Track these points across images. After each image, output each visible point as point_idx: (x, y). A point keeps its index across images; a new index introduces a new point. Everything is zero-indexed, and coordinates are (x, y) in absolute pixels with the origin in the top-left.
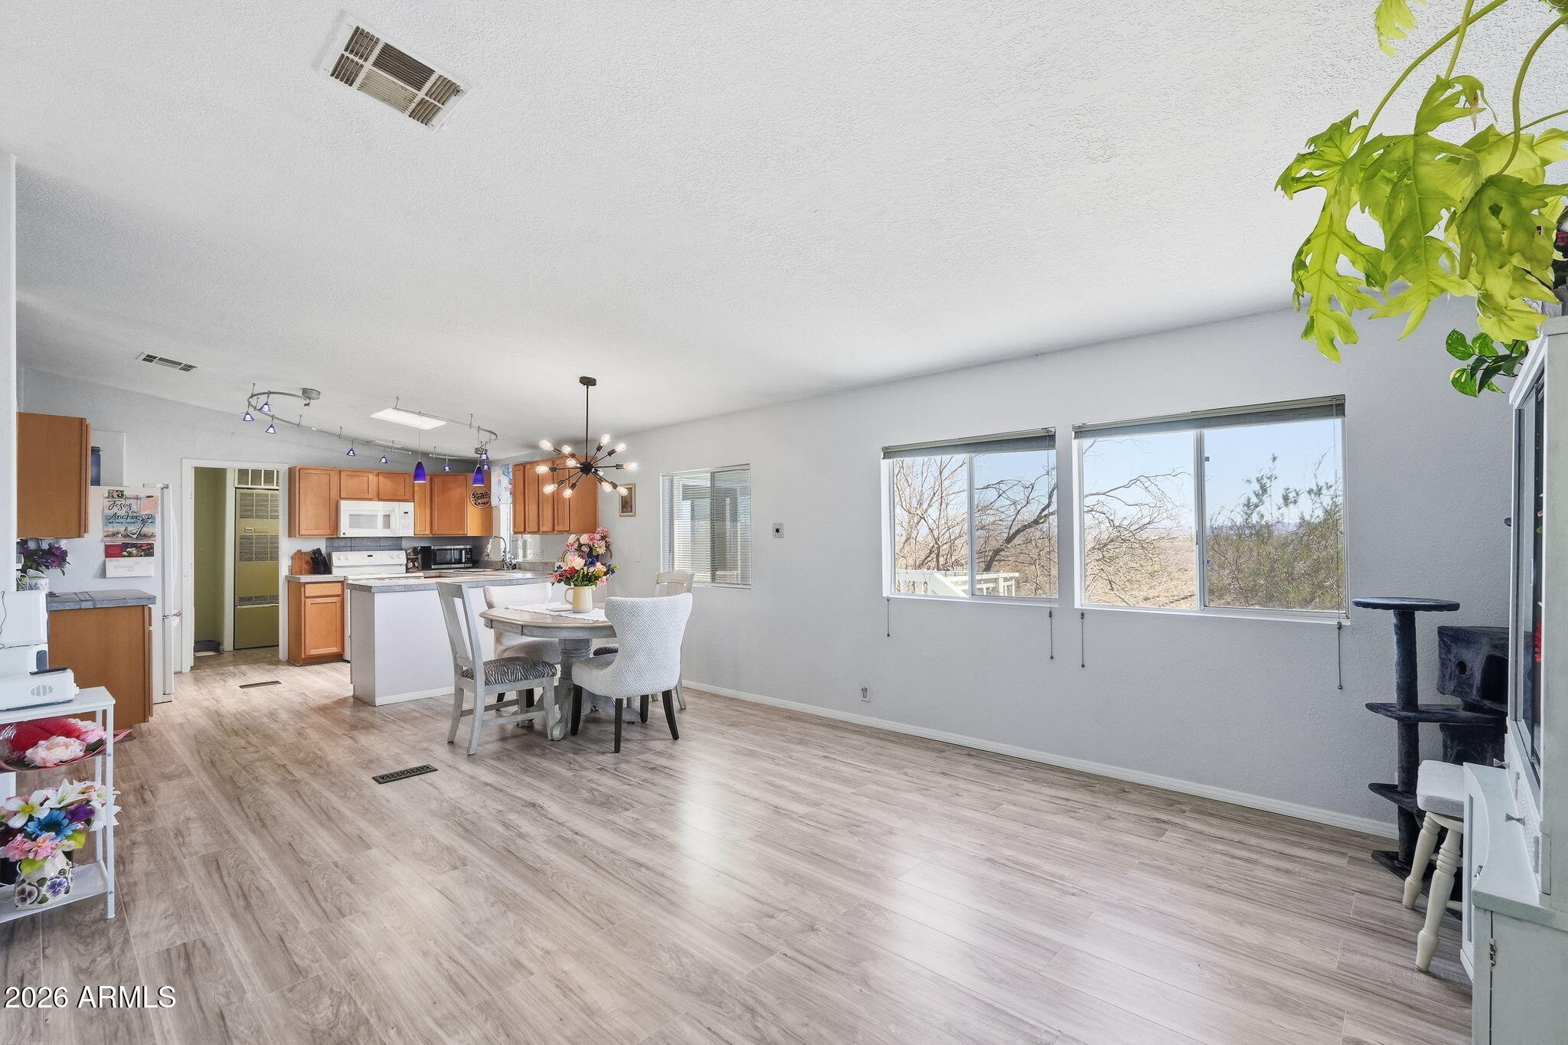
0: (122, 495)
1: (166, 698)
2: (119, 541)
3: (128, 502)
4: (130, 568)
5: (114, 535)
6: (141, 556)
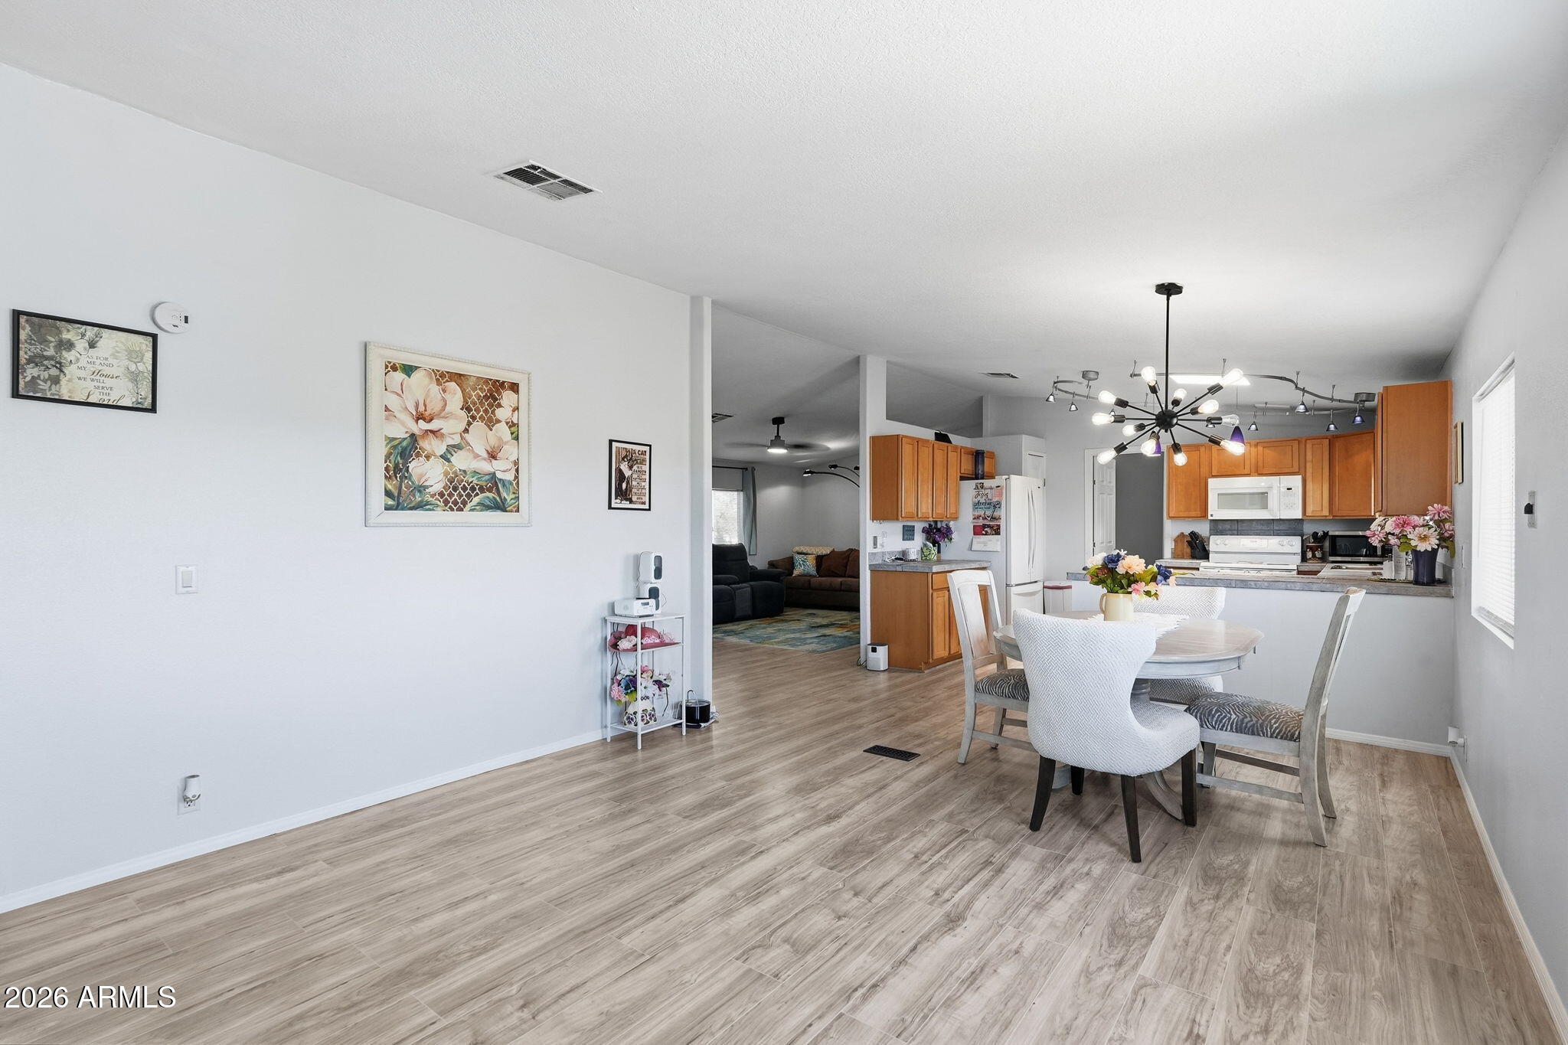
0: (983, 487)
2: (981, 522)
3: (986, 492)
4: (986, 544)
5: (978, 517)
6: (993, 535)
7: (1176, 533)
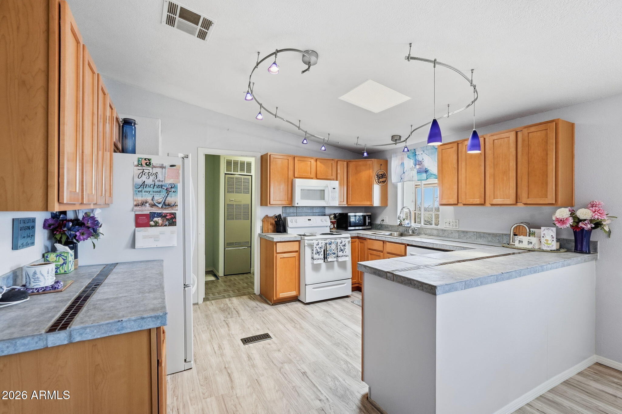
0: (150, 163)
1: (187, 366)
2: (147, 210)
3: (155, 170)
4: (156, 238)
5: (143, 204)
6: (166, 225)
7: (264, 216)
